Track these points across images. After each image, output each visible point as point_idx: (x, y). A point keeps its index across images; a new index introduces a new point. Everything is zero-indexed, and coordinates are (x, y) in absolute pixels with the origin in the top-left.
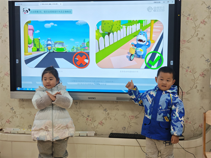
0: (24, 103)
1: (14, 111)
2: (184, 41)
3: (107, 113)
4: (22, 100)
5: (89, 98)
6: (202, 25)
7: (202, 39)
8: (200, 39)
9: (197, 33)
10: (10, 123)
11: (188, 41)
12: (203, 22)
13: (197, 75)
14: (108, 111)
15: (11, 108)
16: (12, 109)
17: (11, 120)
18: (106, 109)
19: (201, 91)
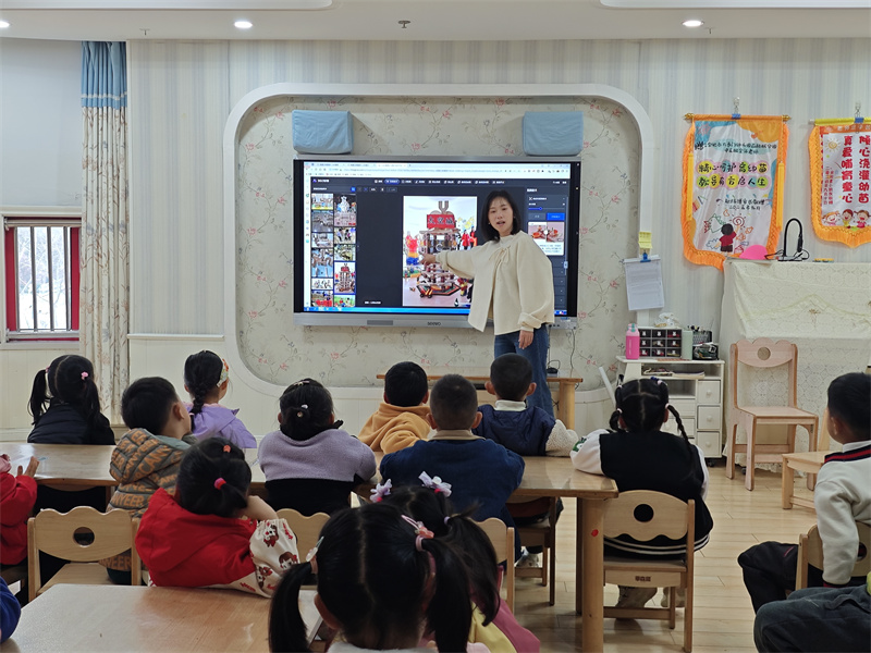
0: (312, 334)
1: (293, 348)
2: (585, 229)
3: (457, 349)
4: (309, 328)
5: (429, 324)
6: (613, 204)
7: (614, 226)
8: (611, 226)
9: (605, 217)
10: (286, 370)
11: (592, 230)
12: (615, 199)
13: (605, 285)
14: (459, 347)
15: (288, 343)
16: (291, 344)
17: (287, 364)
18: (455, 343)
19: (612, 311)
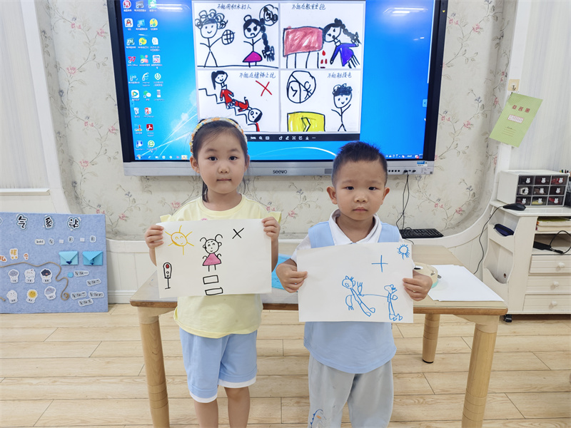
0: (150, 183)
1: (131, 198)
3: (302, 196)
4: (147, 178)
5: (275, 172)
6: (474, 34)
7: (473, 60)
8: (470, 60)
9: (463, 49)
10: (126, 220)
12: (477, 28)
13: (459, 126)
14: (305, 194)
15: (125, 193)
16: (128, 194)
18: (301, 190)
19: (464, 153)
